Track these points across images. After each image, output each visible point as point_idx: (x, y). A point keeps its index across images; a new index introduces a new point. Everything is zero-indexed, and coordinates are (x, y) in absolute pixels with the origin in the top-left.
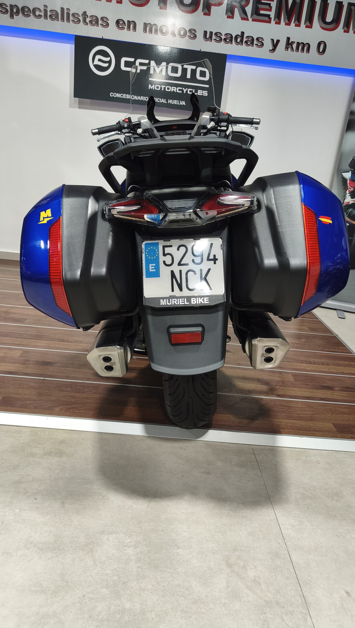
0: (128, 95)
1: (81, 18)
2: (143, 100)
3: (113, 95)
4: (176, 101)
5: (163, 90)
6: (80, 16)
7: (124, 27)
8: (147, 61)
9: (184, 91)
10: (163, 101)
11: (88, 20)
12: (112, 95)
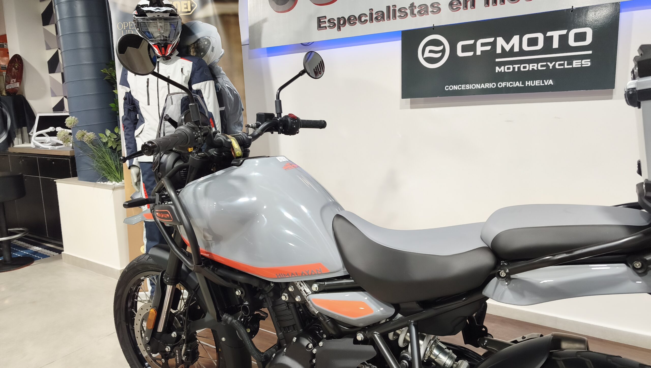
0: (469, 85)
1: (408, 11)
2: (488, 87)
3: (449, 88)
4: (538, 82)
5: (516, 70)
6: (407, 10)
7: (460, 7)
8: (491, 40)
9: (549, 67)
10: (517, 84)
11: (416, 11)
12: (447, 89)
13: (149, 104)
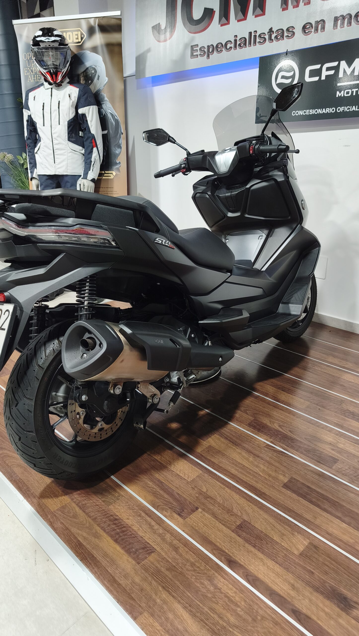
0: (312, 110)
2: (329, 112)
3: (295, 113)
5: (354, 94)
6: (266, 35)
7: (311, 31)
8: (335, 64)
10: (353, 108)
11: (273, 36)
13: (44, 126)
